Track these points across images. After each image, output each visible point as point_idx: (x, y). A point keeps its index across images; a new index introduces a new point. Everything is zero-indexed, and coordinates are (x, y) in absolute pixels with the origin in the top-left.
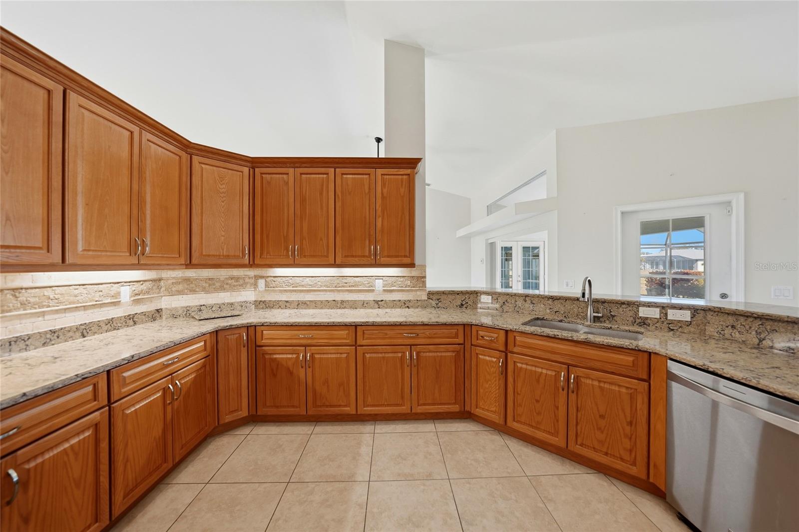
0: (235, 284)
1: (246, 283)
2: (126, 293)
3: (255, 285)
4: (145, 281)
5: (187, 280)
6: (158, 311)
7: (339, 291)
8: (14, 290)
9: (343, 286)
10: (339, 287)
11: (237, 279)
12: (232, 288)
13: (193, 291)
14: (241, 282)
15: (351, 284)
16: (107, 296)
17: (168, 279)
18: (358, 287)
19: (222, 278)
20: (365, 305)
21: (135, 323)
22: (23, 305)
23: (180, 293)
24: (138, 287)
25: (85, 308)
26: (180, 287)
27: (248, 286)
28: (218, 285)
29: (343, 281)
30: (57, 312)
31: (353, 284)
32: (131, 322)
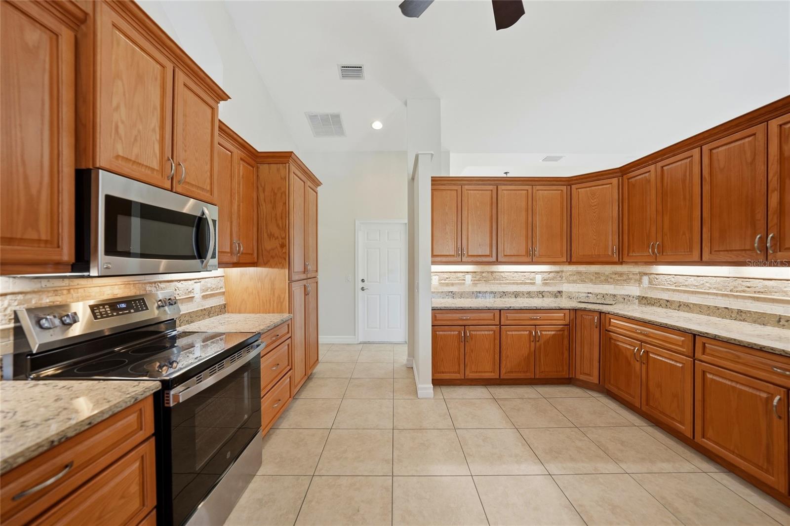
0: (619, 278)
1: (631, 279)
2: (539, 278)
3: (640, 281)
4: (551, 272)
5: (579, 273)
6: (559, 292)
7: (737, 297)
8: (492, 272)
9: (744, 291)
10: (737, 292)
11: (621, 274)
12: (616, 282)
13: (583, 281)
14: (625, 277)
15: (757, 289)
16: (528, 279)
17: (567, 272)
18: (771, 295)
19: (607, 273)
20: (783, 322)
21: (543, 297)
22: (495, 279)
23: (574, 282)
24: (546, 276)
25: (517, 284)
26: (575, 278)
27: (632, 281)
28: (603, 278)
29: (744, 284)
30: (506, 284)
31: (762, 290)
32: (541, 296)
